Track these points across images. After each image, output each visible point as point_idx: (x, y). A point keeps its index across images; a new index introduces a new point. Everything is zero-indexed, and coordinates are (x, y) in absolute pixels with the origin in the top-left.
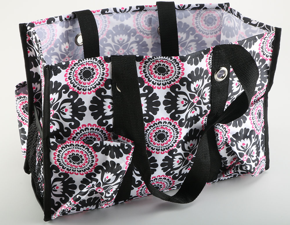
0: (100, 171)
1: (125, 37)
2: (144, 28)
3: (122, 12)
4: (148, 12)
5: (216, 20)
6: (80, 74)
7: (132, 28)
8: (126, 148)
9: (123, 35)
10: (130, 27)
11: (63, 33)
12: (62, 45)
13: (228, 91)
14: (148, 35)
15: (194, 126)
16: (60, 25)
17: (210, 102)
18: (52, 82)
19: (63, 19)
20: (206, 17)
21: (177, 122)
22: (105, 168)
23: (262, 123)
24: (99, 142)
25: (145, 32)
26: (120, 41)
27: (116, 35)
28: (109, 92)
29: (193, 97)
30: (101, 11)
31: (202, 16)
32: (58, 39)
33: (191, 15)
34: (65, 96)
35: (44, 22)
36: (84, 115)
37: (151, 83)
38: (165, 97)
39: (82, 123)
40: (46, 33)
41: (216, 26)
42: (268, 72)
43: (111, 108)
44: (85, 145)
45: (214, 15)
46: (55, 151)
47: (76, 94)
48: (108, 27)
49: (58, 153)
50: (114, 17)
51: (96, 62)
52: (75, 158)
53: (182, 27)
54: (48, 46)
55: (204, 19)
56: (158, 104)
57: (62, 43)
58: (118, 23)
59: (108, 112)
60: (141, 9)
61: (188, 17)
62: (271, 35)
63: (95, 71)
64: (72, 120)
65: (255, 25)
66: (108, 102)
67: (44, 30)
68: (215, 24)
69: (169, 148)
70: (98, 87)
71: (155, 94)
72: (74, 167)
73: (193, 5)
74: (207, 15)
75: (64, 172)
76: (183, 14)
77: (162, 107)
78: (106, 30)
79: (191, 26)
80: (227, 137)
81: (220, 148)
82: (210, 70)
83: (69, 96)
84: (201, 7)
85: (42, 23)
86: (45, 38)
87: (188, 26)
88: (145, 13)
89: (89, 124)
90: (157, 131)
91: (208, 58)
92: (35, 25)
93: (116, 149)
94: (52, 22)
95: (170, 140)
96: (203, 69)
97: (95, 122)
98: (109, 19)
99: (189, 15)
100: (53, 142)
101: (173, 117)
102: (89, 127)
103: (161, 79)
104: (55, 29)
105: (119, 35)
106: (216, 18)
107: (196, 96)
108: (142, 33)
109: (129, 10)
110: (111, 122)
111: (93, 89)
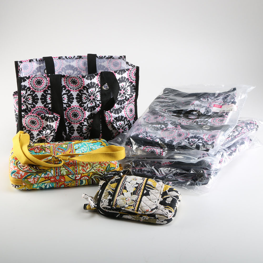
0: (45, 129)
1: (72, 72)
2: (81, 67)
3: (70, 59)
4: (84, 59)
5: (119, 64)
6: (35, 82)
7: (75, 67)
8: (56, 118)
9: (70, 70)
10: (74, 66)
11: (38, 67)
12: (37, 73)
13: (110, 96)
14: (84, 71)
15: (93, 112)
16: (36, 63)
17: (101, 100)
18: (22, 85)
19: (38, 60)
20: (114, 63)
21: (83, 108)
22: (47, 128)
23: (134, 115)
24: (43, 115)
25: (82, 69)
26: (69, 73)
27: (67, 70)
28: (49, 92)
29: (90, 96)
30: (58, 57)
31: (112, 62)
32: (35, 70)
33: (106, 61)
34: (29, 92)
35: (27, 61)
36: (38, 102)
37: (69, 88)
38: (77, 95)
39: (37, 106)
40: (28, 67)
41: (119, 68)
42: (135, 89)
43: (50, 99)
44: (37, 116)
45: (118, 62)
46: (24, 119)
47: (34, 92)
48: (63, 66)
49: (25, 120)
50: (66, 61)
51: (43, 77)
52: (33, 122)
53: (102, 67)
54: (29, 73)
55: (113, 63)
56: (73, 98)
57: (37, 72)
58: (68, 64)
59: (49, 101)
60: (80, 57)
61: (105, 62)
62: (134, 70)
63: (42, 81)
64: (32, 104)
65: (130, 65)
66: (49, 96)
67: (27, 65)
68: (118, 66)
69: (79, 121)
70: (44, 89)
71: (71, 94)
72: (33, 127)
73: (107, 56)
74: (114, 62)
75: (28, 129)
76: (102, 61)
77: (75, 100)
78: (62, 67)
79: (106, 67)
80: (111, 119)
81: (108, 125)
82: (100, 84)
83: (31, 93)
84: (111, 57)
85: (26, 61)
86: (28, 69)
87: (105, 67)
88: (82, 59)
89: (40, 107)
90: (73, 112)
91: (98, 78)
92: (23, 62)
93: (51, 118)
94: (32, 61)
95: (80, 117)
96: (95, 83)
97: (43, 105)
98: (63, 61)
99: (105, 61)
100: (23, 114)
101: (81, 106)
102: (40, 108)
103: (74, 87)
104: (33, 65)
105: (68, 70)
106: (119, 63)
107: (92, 96)
108: (80, 70)
109: (74, 58)
110: (50, 106)
111: (42, 90)
